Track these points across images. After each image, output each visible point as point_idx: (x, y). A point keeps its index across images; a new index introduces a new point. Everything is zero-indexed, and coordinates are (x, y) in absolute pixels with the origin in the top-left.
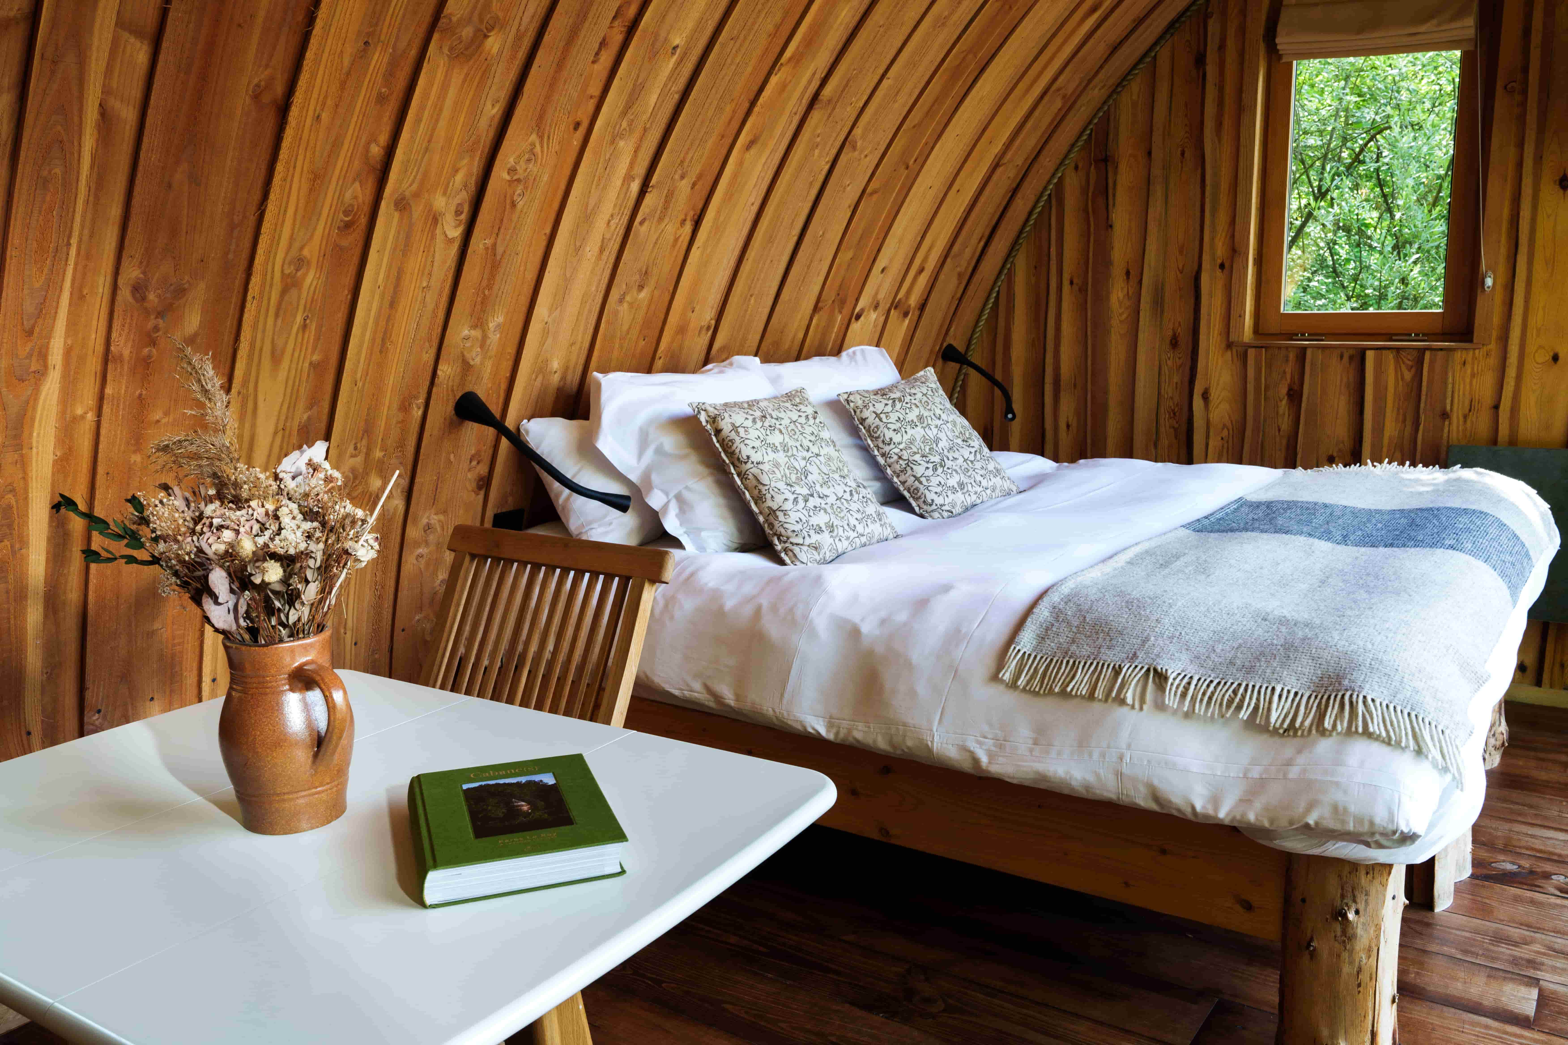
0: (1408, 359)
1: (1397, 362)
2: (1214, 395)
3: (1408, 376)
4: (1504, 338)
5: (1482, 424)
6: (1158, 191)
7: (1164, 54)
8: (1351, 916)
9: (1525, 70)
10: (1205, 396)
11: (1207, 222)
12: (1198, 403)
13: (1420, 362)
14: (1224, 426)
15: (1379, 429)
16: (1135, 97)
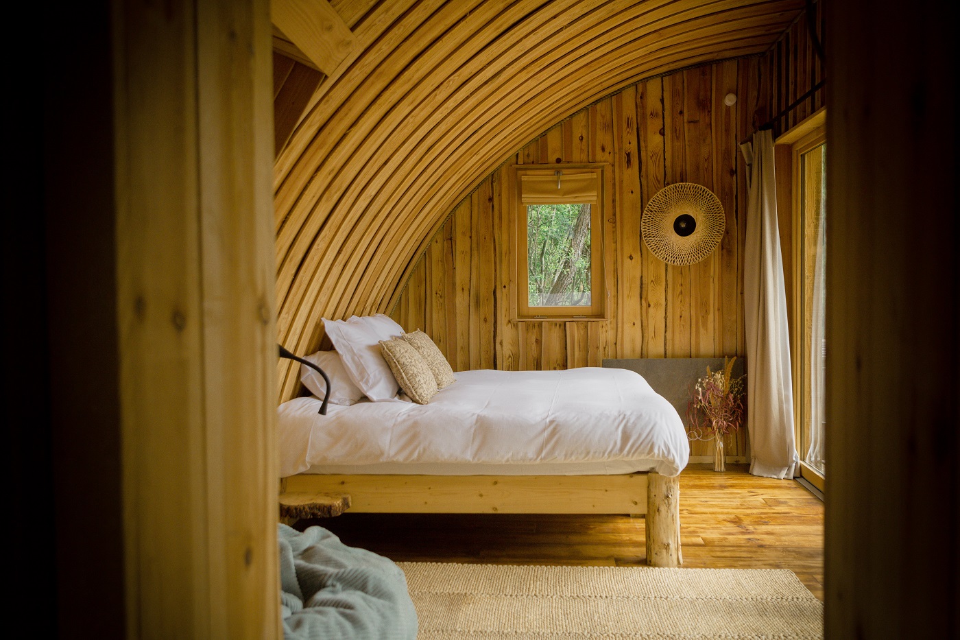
0: (582, 327)
1: (578, 327)
2: (504, 344)
3: (582, 332)
4: (616, 317)
5: (610, 351)
6: (475, 253)
7: (475, 195)
8: (670, 496)
9: (614, 215)
10: (501, 343)
11: (498, 268)
12: (498, 346)
13: (586, 327)
14: (510, 357)
15: (573, 355)
16: (462, 212)
